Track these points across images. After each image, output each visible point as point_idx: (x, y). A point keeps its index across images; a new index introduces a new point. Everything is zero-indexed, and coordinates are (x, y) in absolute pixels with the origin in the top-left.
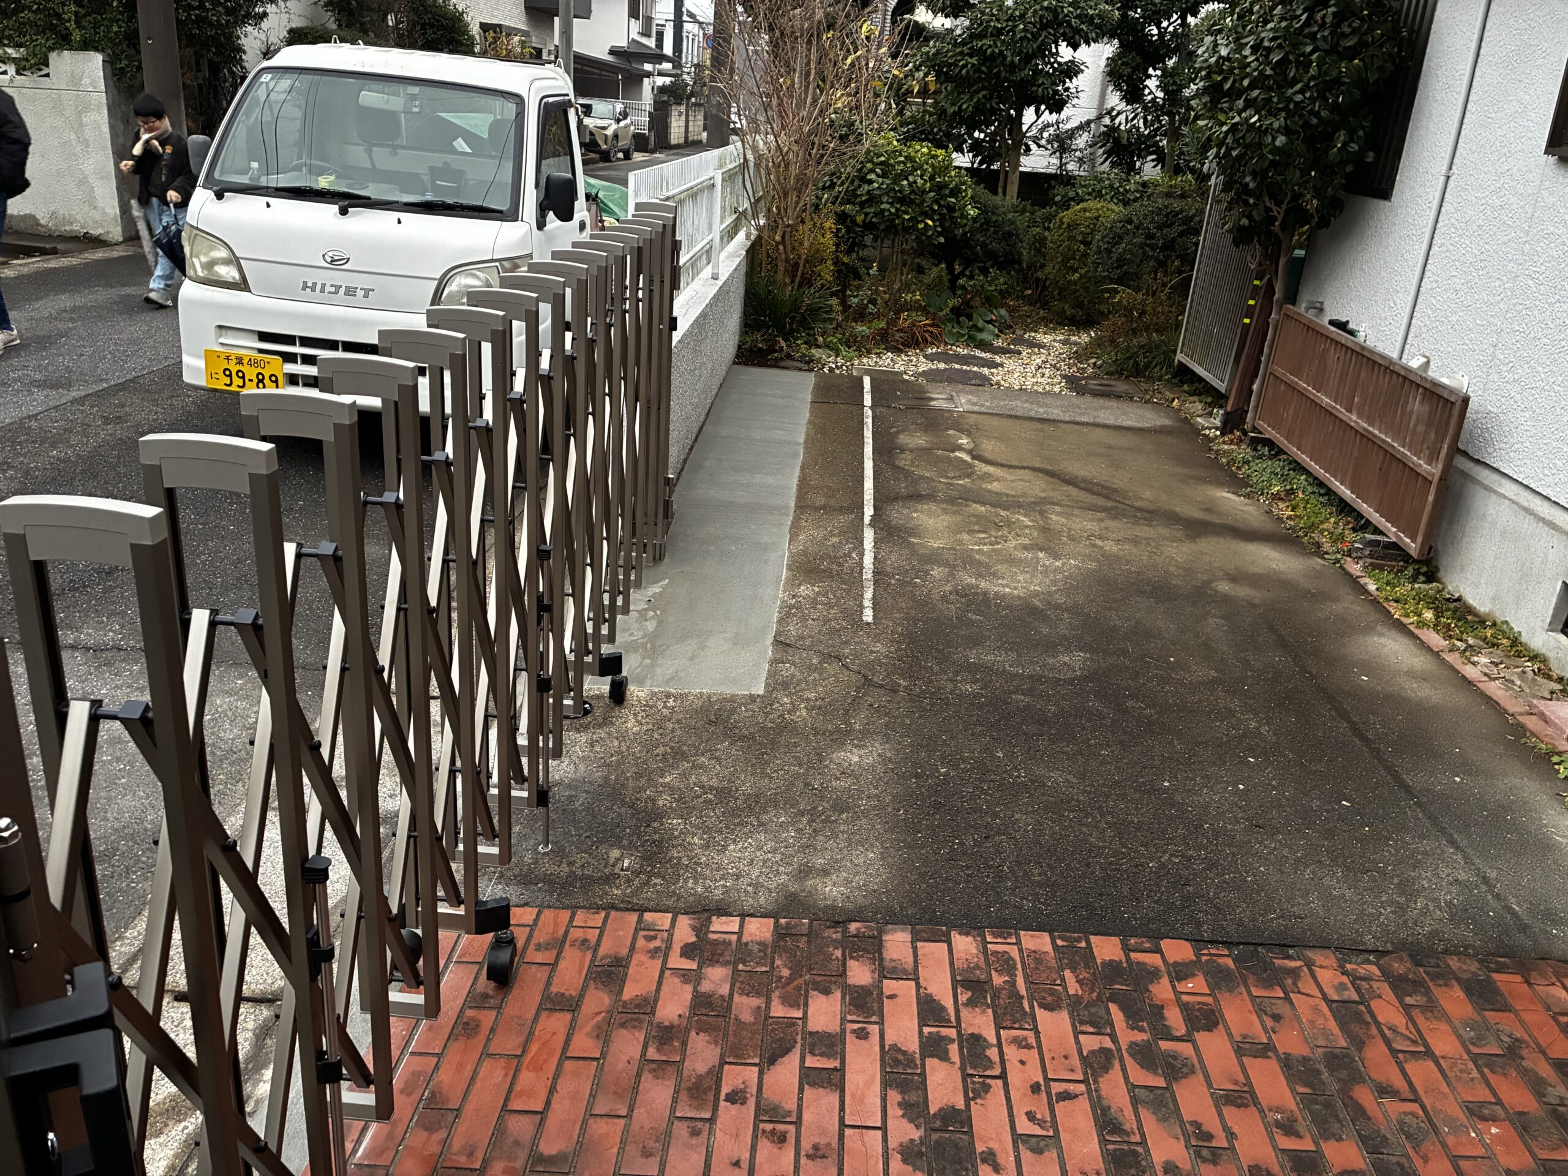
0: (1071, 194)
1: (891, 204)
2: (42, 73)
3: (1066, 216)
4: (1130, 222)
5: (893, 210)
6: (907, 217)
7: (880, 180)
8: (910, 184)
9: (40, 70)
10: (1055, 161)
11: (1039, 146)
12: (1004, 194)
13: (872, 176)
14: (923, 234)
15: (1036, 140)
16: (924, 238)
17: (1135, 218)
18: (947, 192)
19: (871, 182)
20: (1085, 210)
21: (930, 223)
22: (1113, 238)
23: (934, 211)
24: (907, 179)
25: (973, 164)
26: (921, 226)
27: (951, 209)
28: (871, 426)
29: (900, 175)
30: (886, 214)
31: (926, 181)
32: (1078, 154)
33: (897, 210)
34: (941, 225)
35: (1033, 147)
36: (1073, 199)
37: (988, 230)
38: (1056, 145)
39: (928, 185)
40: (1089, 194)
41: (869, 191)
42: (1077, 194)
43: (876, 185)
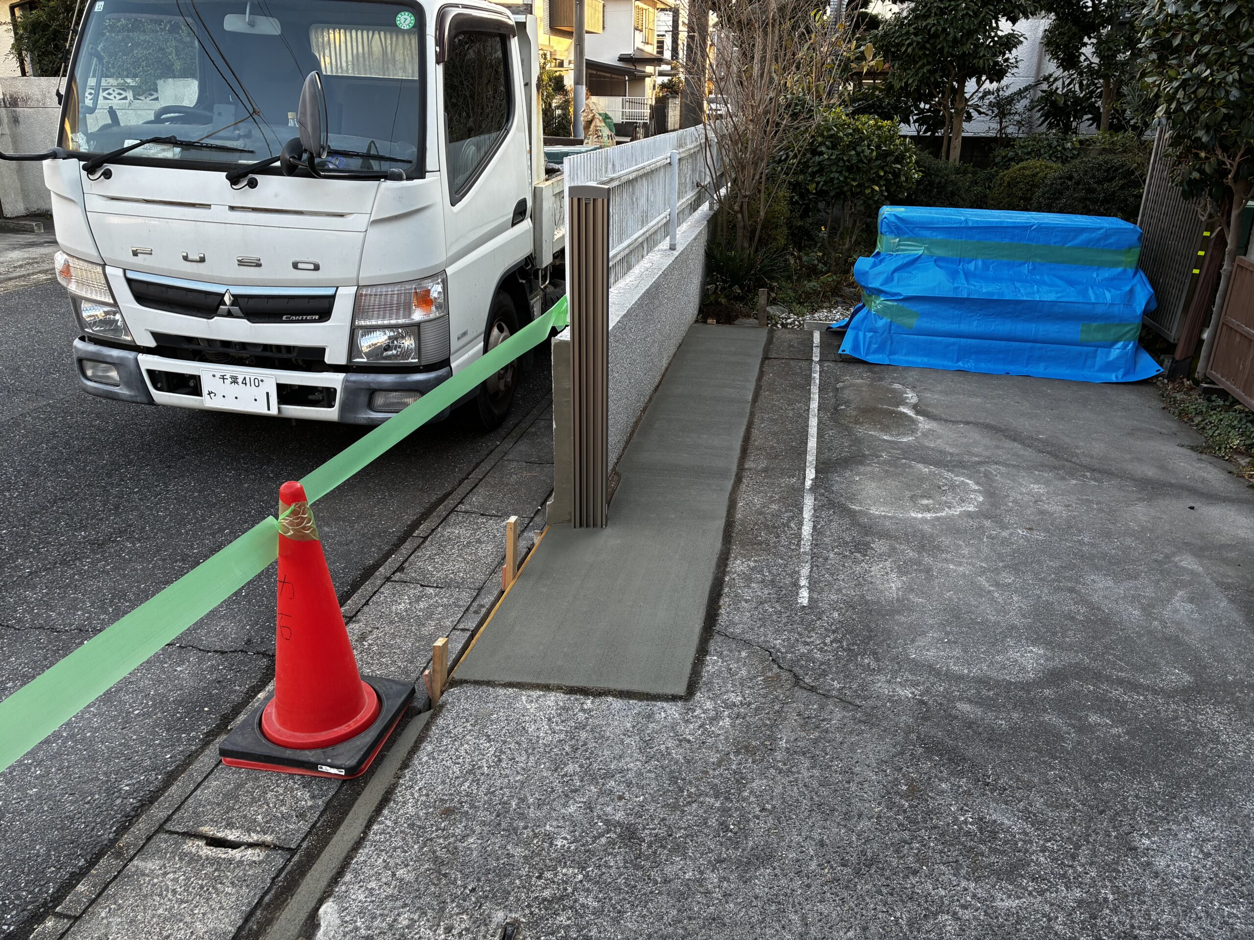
0: (1011, 154)
1: (840, 172)
2: (153, 97)
3: (1007, 175)
4: (1070, 178)
5: (842, 179)
6: (855, 184)
7: (830, 151)
8: (858, 154)
9: (152, 95)
10: (995, 126)
11: (980, 113)
12: (948, 157)
13: (823, 149)
14: (870, 199)
15: (976, 108)
16: (871, 202)
17: (1075, 175)
18: (893, 158)
19: (822, 153)
20: (1024, 168)
21: (877, 188)
22: (1054, 194)
23: (881, 177)
24: (854, 149)
25: (918, 132)
26: (868, 191)
27: (896, 175)
28: (817, 381)
29: (848, 146)
30: (835, 182)
31: (872, 150)
32: (1017, 117)
33: (846, 178)
34: (886, 190)
35: (974, 114)
36: (1012, 159)
37: (931, 191)
38: (996, 111)
39: (874, 153)
40: (1029, 153)
41: (820, 162)
42: (1017, 154)
43: (826, 156)
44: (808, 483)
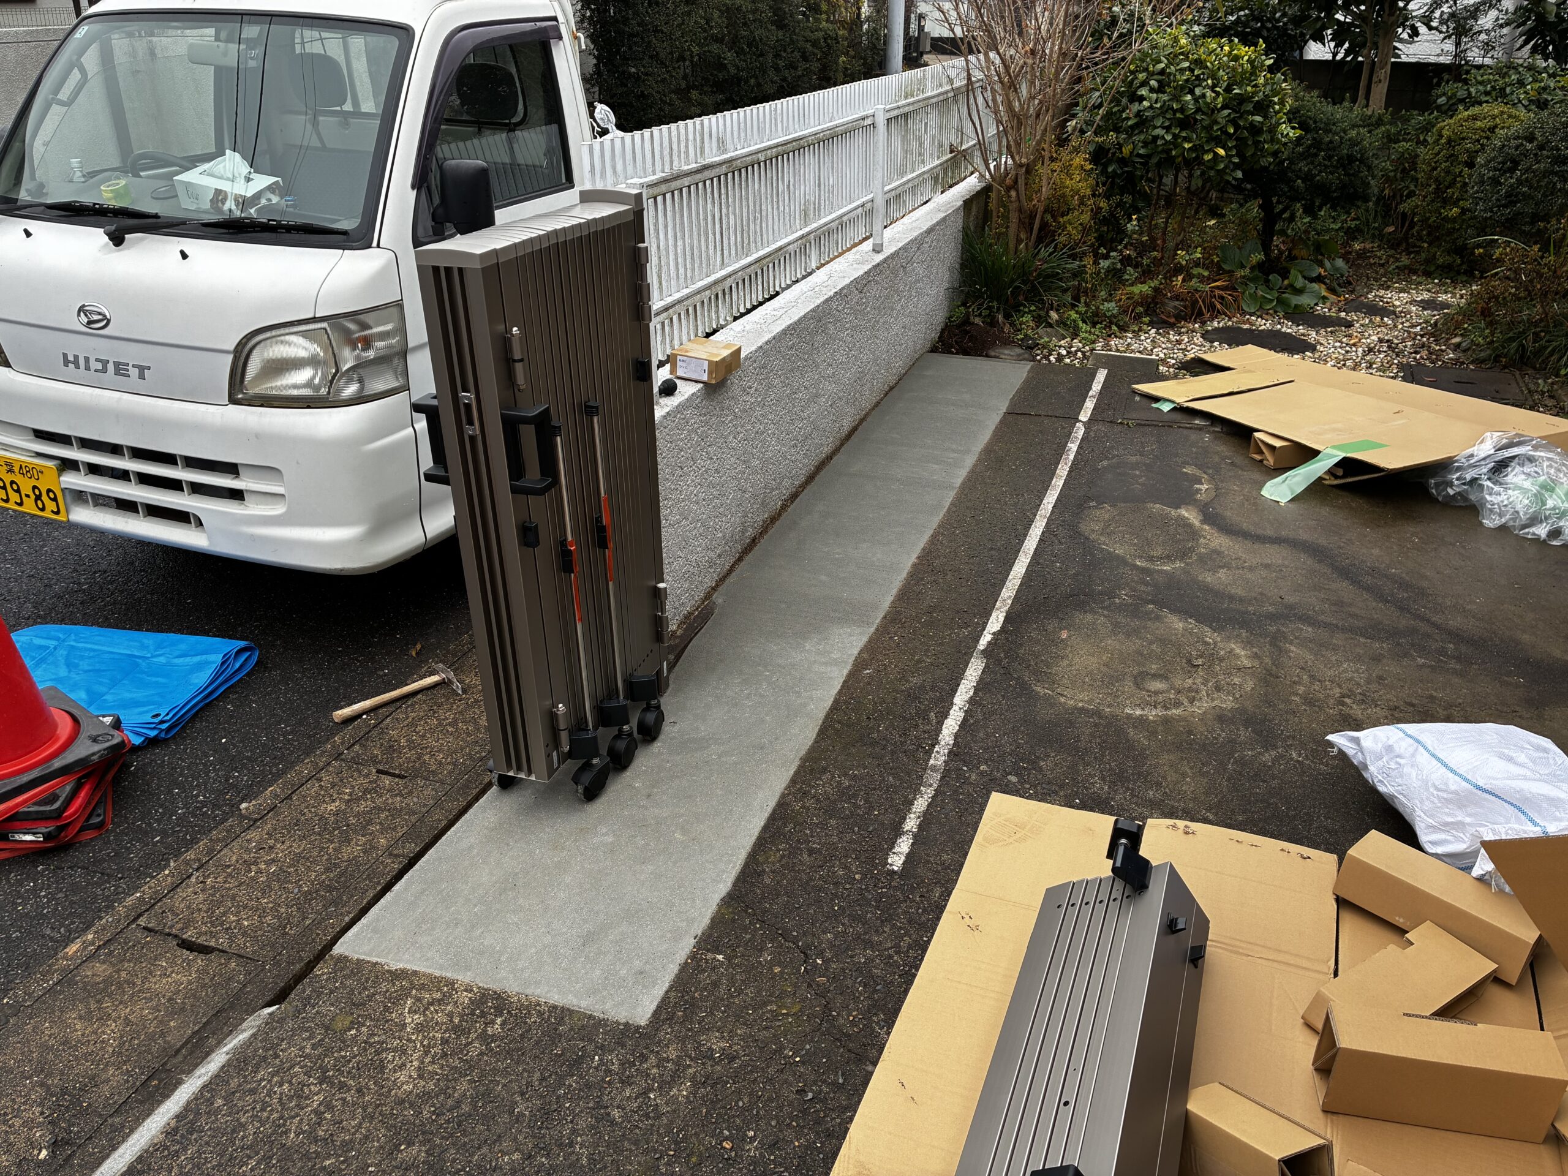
0: (1461, 94)
1: (1168, 129)
3: (1447, 126)
4: (1531, 138)
5: (1169, 137)
6: (1186, 146)
7: (1155, 95)
8: (1196, 100)
10: (1449, 46)
11: (1430, 28)
12: (1367, 98)
13: (1143, 92)
14: (1212, 168)
15: (1427, 20)
16: (1212, 173)
17: (1538, 134)
18: (1250, 107)
19: (1142, 99)
20: (1475, 118)
21: (1221, 152)
22: (1504, 163)
23: (1230, 136)
24: (1192, 92)
25: (1335, 54)
26: (1208, 157)
27: (1255, 130)
28: (1072, 457)
29: (1182, 87)
30: (1159, 142)
31: (1218, 94)
32: (1483, 37)
33: (1175, 136)
34: (1238, 155)
35: (1423, 29)
36: (1462, 101)
37: (1316, 155)
38: (1452, 26)
39: (1220, 99)
40: (1487, 93)
41: (1139, 111)
42: (1470, 93)
43: (1146, 104)
44: (986, 639)
